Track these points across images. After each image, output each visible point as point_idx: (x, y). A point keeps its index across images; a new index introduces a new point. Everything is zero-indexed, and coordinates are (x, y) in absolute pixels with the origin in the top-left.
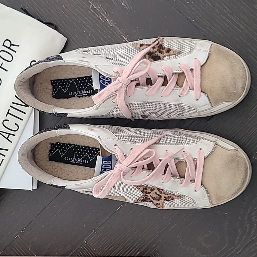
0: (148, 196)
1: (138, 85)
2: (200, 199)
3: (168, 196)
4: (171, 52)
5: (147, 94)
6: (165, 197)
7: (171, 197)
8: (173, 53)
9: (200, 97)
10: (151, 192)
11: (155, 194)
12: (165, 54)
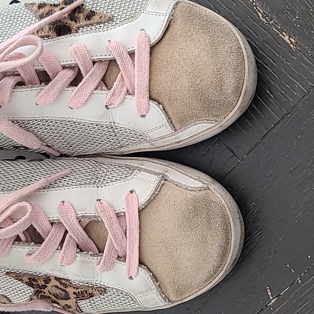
0: (44, 293)
1: (21, 84)
2: (142, 293)
3: (79, 290)
4: (96, 18)
5: (37, 103)
6: (74, 293)
7: (86, 292)
8: (99, 20)
9: (148, 111)
10: (47, 285)
11: (54, 288)
12: (83, 22)
